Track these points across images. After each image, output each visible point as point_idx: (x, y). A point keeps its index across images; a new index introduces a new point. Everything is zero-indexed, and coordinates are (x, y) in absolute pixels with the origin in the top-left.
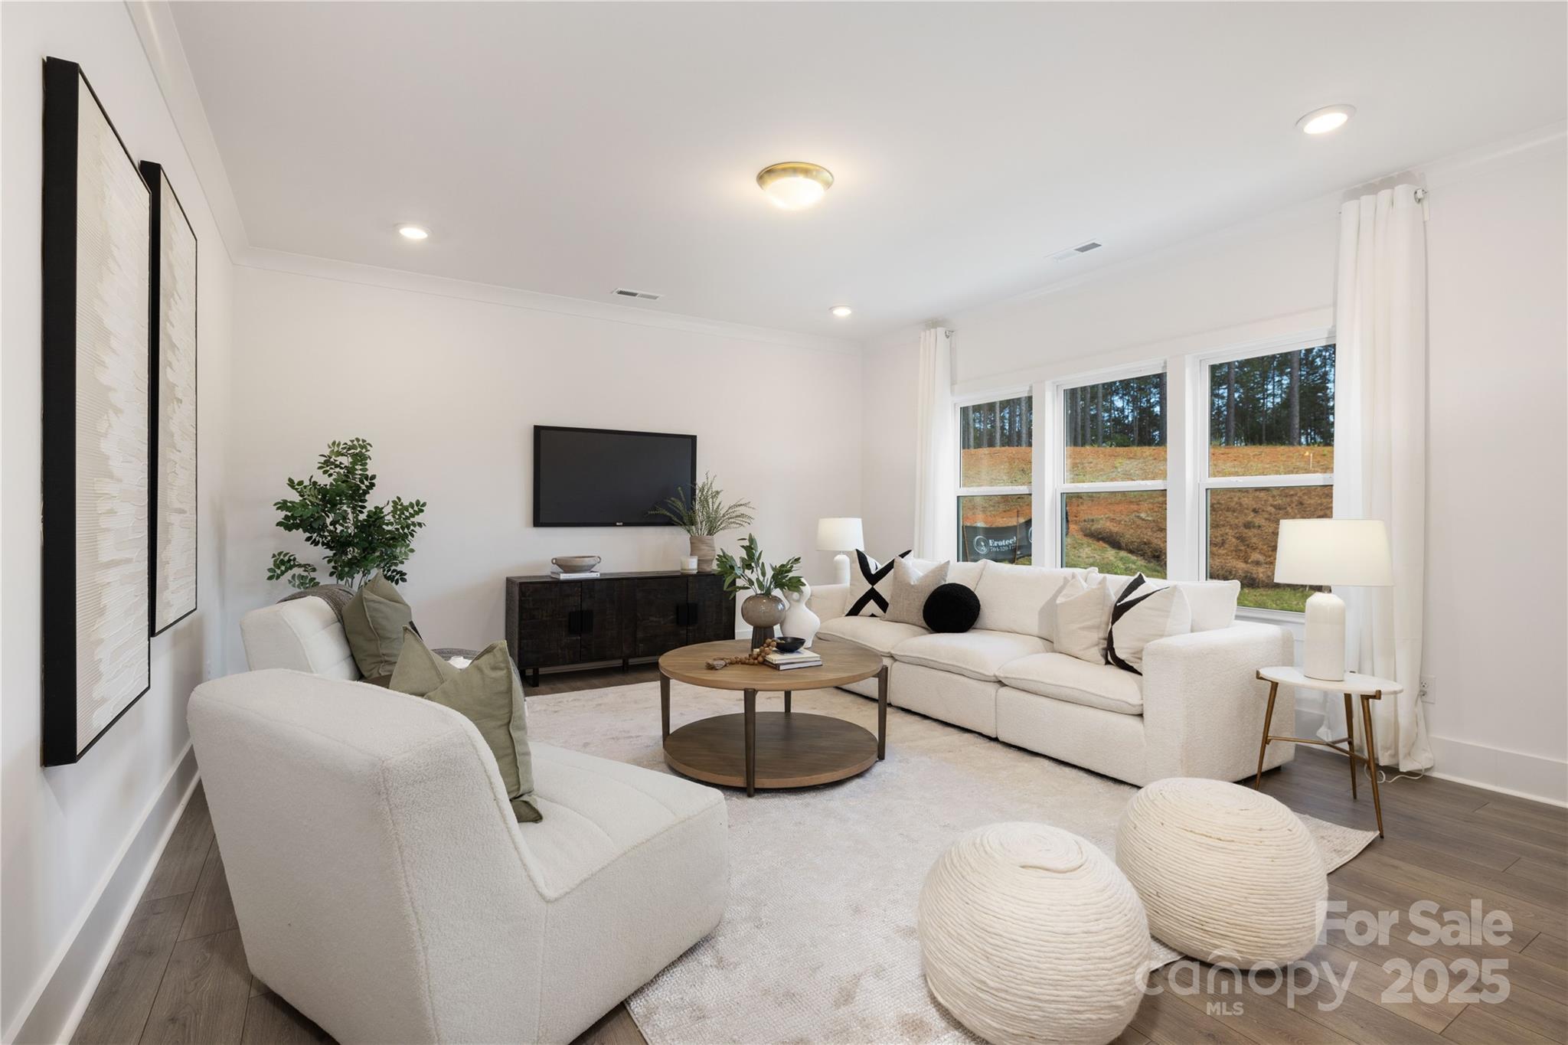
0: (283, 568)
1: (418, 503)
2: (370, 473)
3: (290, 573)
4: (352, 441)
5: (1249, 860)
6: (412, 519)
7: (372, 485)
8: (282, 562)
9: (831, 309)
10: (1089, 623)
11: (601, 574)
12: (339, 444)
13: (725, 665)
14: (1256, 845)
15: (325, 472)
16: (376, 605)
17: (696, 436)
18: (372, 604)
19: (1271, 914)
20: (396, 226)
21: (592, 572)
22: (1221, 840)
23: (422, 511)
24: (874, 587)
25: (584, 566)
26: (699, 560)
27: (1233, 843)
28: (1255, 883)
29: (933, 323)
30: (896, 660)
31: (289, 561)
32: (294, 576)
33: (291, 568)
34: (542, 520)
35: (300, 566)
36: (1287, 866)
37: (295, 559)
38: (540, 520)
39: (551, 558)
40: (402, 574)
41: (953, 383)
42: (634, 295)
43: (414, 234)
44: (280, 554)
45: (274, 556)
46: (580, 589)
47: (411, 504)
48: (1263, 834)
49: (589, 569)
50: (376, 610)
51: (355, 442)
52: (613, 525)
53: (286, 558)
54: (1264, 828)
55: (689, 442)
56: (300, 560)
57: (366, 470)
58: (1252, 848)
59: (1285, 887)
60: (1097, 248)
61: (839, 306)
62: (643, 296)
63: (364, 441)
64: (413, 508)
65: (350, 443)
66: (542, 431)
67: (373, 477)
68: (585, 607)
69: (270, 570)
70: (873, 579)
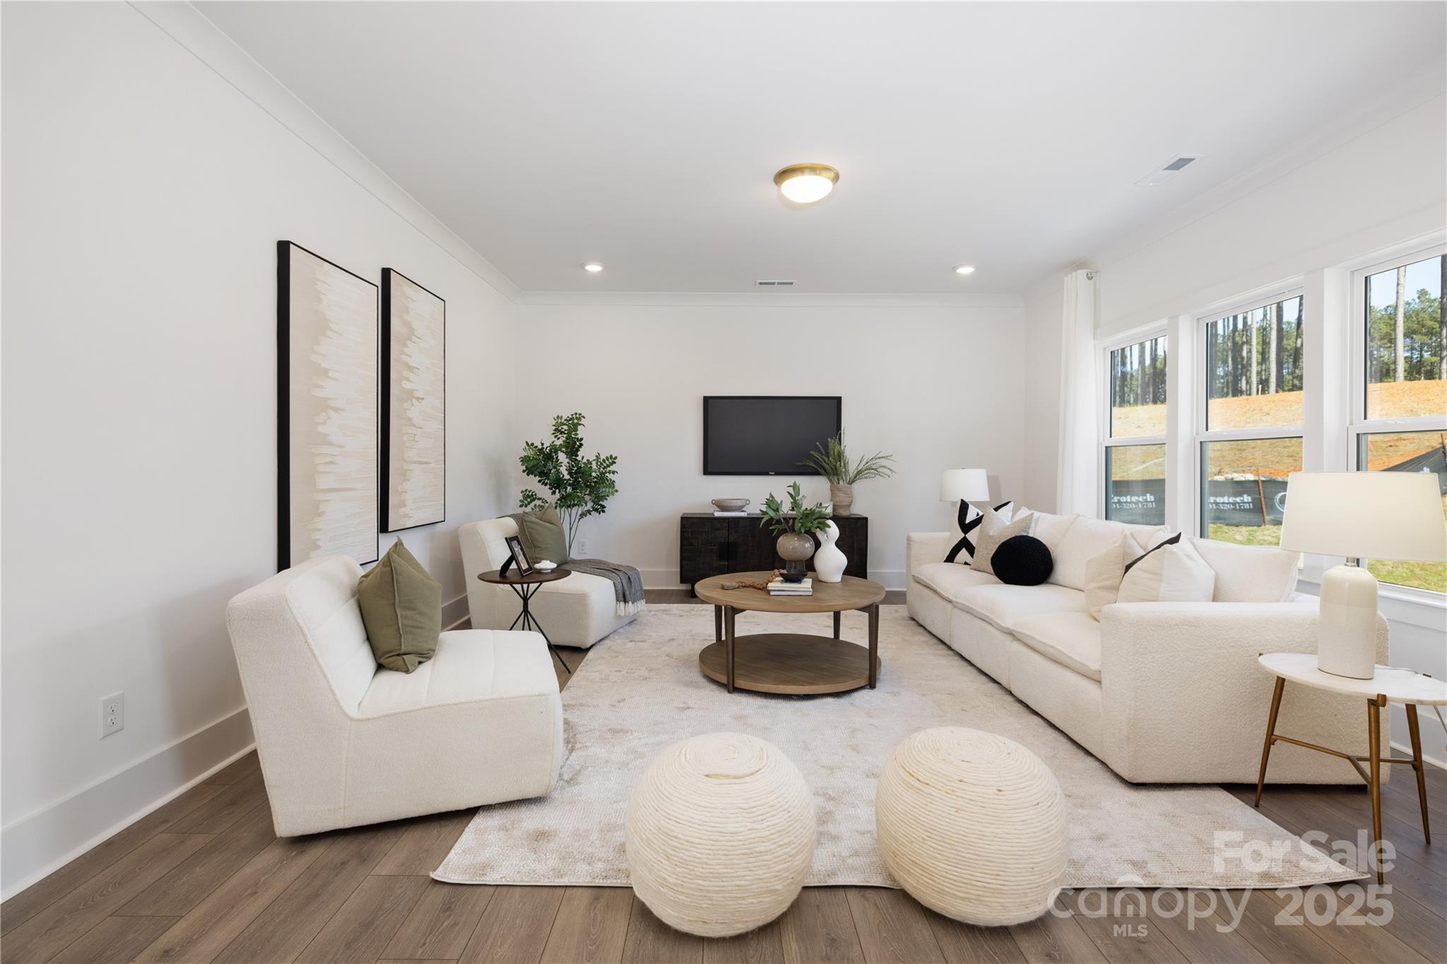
0: (529, 500)
1: (611, 456)
2: (579, 437)
3: (532, 505)
4: (572, 415)
5: (935, 804)
6: (608, 469)
7: (581, 445)
8: (528, 496)
9: (954, 269)
10: (1107, 583)
11: (748, 514)
12: (561, 418)
13: (738, 587)
14: (947, 793)
15: (556, 437)
16: (533, 525)
17: (840, 398)
18: (529, 524)
19: (946, 862)
20: (582, 266)
21: (742, 511)
22: (920, 781)
23: (615, 463)
24: (967, 536)
25: (733, 507)
26: (834, 506)
27: (927, 786)
28: (932, 827)
29: (1077, 265)
30: (955, 607)
31: (532, 495)
32: (535, 505)
33: (534, 500)
34: (709, 470)
35: (540, 499)
36: (972, 821)
37: (536, 494)
38: (707, 471)
39: (711, 500)
40: (603, 507)
41: (1096, 326)
42: (774, 283)
43: (594, 268)
44: (526, 490)
45: (522, 492)
46: (727, 525)
47: (607, 458)
48: (961, 785)
49: (740, 509)
50: (532, 528)
51: (574, 416)
52: (767, 474)
53: (530, 494)
54: (965, 780)
55: (834, 405)
56: (539, 496)
57: (577, 434)
58: (943, 795)
59: (965, 840)
60: (1191, 163)
61: (962, 265)
62: (779, 283)
63: (580, 414)
64: (608, 460)
65: (570, 417)
66: (710, 401)
67: (582, 439)
68: (732, 538)
69: (521, 501)
70: (966, 528)
